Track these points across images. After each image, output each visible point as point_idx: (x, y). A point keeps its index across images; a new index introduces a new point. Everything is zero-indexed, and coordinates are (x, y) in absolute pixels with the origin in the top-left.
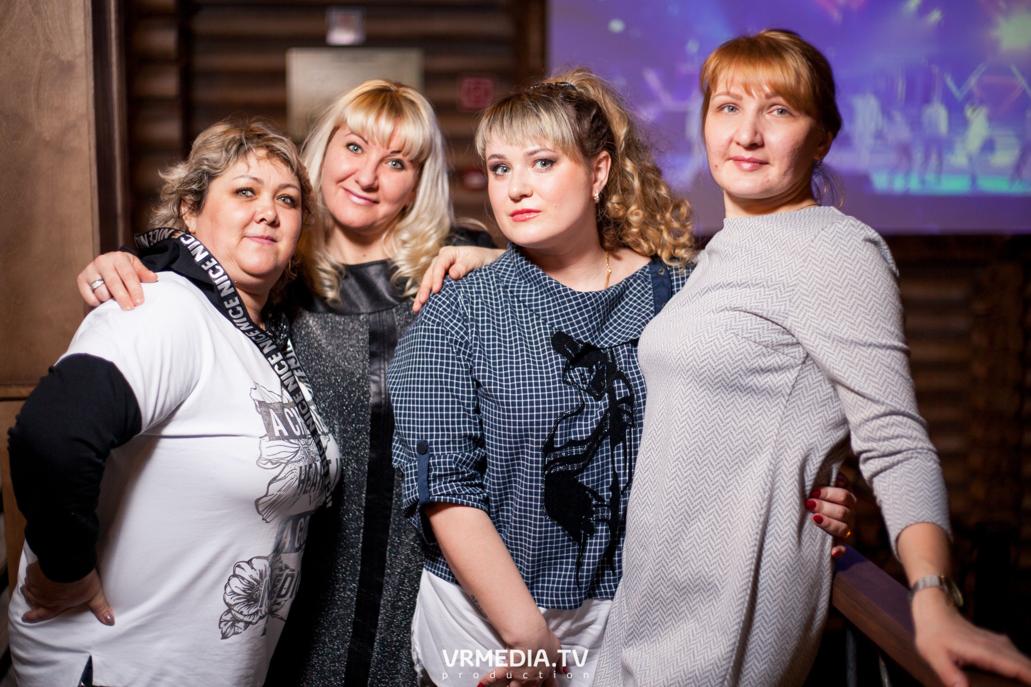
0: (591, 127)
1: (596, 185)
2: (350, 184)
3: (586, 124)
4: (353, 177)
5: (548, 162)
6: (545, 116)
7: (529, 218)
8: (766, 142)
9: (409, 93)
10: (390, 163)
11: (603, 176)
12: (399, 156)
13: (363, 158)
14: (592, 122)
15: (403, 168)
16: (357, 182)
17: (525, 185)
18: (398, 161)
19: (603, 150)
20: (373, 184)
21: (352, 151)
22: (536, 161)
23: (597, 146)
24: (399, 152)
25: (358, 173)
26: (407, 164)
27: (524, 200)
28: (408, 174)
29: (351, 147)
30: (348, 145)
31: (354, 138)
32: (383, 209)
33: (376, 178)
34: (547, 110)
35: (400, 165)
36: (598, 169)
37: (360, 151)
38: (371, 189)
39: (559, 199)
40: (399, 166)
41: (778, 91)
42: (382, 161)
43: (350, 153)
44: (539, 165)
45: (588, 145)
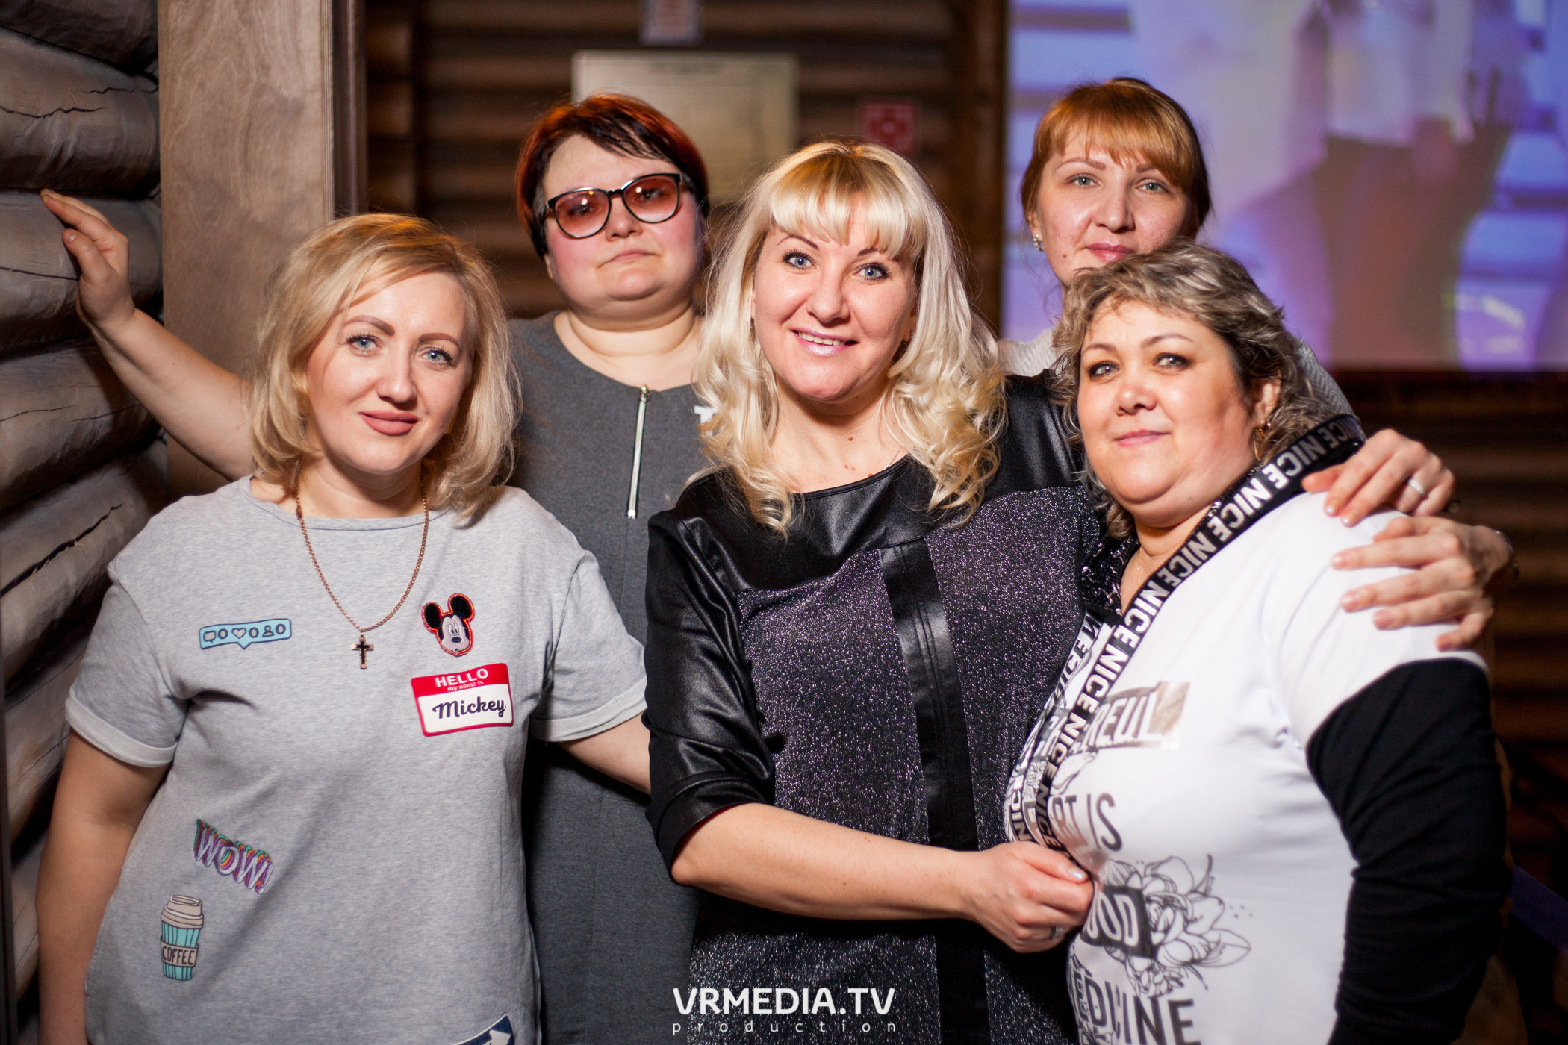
2: (801, 320)
4: (804, 306)
8: (1137, 226)
9: (870, 152)
10: (863, 273)
12: (876, 257)
13: (815, 274)
15: (885, 275)
16: (812, 314)
18: (875, 266)
20: (839, 312)
21: (794, 266)
24: (871, 250)
25: (811, 299)
26: (891, 267)
28: (897, 284)
29: (793, 260)
30: (787, 258)
31: (795, 245)
32: (867, 353)
33: (843, 300)
35: (877, 272)
37: (808, 264)
38: (836, 321)
40: (878, 274)
41: (1155, 161)
42: (847, 271)
43: (790, 268)
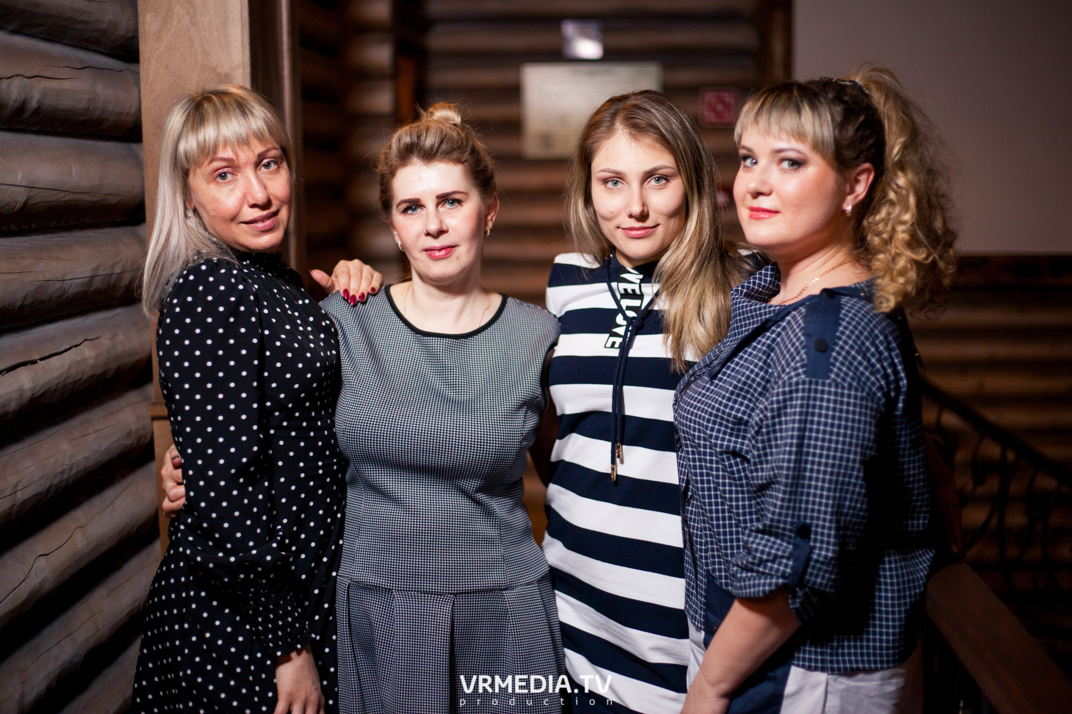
0: (855, 135)
1: (850, 198)
3: (850, 131)
5: (797, 164)
6: (807, 113)
7: (763, 218)
11: (861, 189)
14: (857, 130)
17: (764, 183)
19: (865, 162)
22: (782, 160)
23: (857, 157)
27: (761, 198)
34: (813, 107)
36: (857, 181)
39: (799, 204)
44: (785, 164)
45: (849, 154)
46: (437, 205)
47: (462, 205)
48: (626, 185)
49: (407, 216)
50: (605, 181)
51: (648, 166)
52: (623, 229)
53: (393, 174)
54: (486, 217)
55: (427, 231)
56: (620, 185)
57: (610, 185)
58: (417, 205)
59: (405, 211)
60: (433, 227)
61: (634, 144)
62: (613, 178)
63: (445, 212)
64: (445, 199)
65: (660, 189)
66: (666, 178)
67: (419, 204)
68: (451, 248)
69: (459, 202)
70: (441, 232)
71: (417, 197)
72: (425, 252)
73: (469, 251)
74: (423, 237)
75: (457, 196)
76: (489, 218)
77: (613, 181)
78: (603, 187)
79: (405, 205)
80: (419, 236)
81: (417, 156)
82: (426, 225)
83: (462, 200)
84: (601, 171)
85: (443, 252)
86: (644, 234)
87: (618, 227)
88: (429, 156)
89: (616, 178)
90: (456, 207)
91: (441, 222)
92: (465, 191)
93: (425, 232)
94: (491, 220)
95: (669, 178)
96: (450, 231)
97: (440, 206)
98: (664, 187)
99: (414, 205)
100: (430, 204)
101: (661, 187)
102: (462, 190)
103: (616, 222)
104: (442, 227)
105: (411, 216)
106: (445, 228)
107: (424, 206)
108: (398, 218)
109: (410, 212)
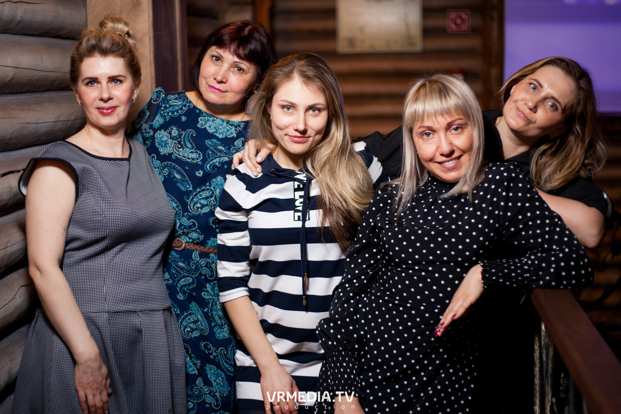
46: (108, 82)
47: (122, 84)
48: (296, 111)
49: (89, 87)
50: (283, 107)
51: (311, 102)
52: (289, 136)
53: (81, 61)
54: (134, 91)
55: (101, 97)
56: (291, 110)
57: (285, 109)
58: (95, 81)
59: (87, 84)
60: (105, 96)
61: (305, 87)
62: (289, 106)
63: (112, 87)
64: (113, 79)
65: (316, 116)
66: (320, 110)
67: (97, 81)
68: (114, 108)
69: (121, 82)
70: (110, 99)
71: (97, 76)
72: (97, 110)
73: (124, 111)
74: (98, 101)
75: (120, 78)
76: (135, 92)
77: (287, 107)
78: (281, 110)
79: (88, 80)
80: (95, 100)
81: (98, 52)
82: (101, 93)
83: (123, 81)
84: (282, 101)
85: (109, 111)
86: (302, 140)
87: (286, 135)
88: (105, 52)
89: (290, 107)
90: (119, 84)
91: (110, 93)
92: (125, 76)
93: (100, 98)
94: (136, 93)
95: (321, 110)
96: (115, 98)
97: (109, 83)
98: (318, 115)
99: (93, 81)
100: (104, 82)
101: (316, 115)
102: (123, 75)
103: (285, 132)
104: (111, 96)
105: (91, 87)
106: (112, 97)
107: (100, 83)
108: (83, 88)
109: (90, 85)
